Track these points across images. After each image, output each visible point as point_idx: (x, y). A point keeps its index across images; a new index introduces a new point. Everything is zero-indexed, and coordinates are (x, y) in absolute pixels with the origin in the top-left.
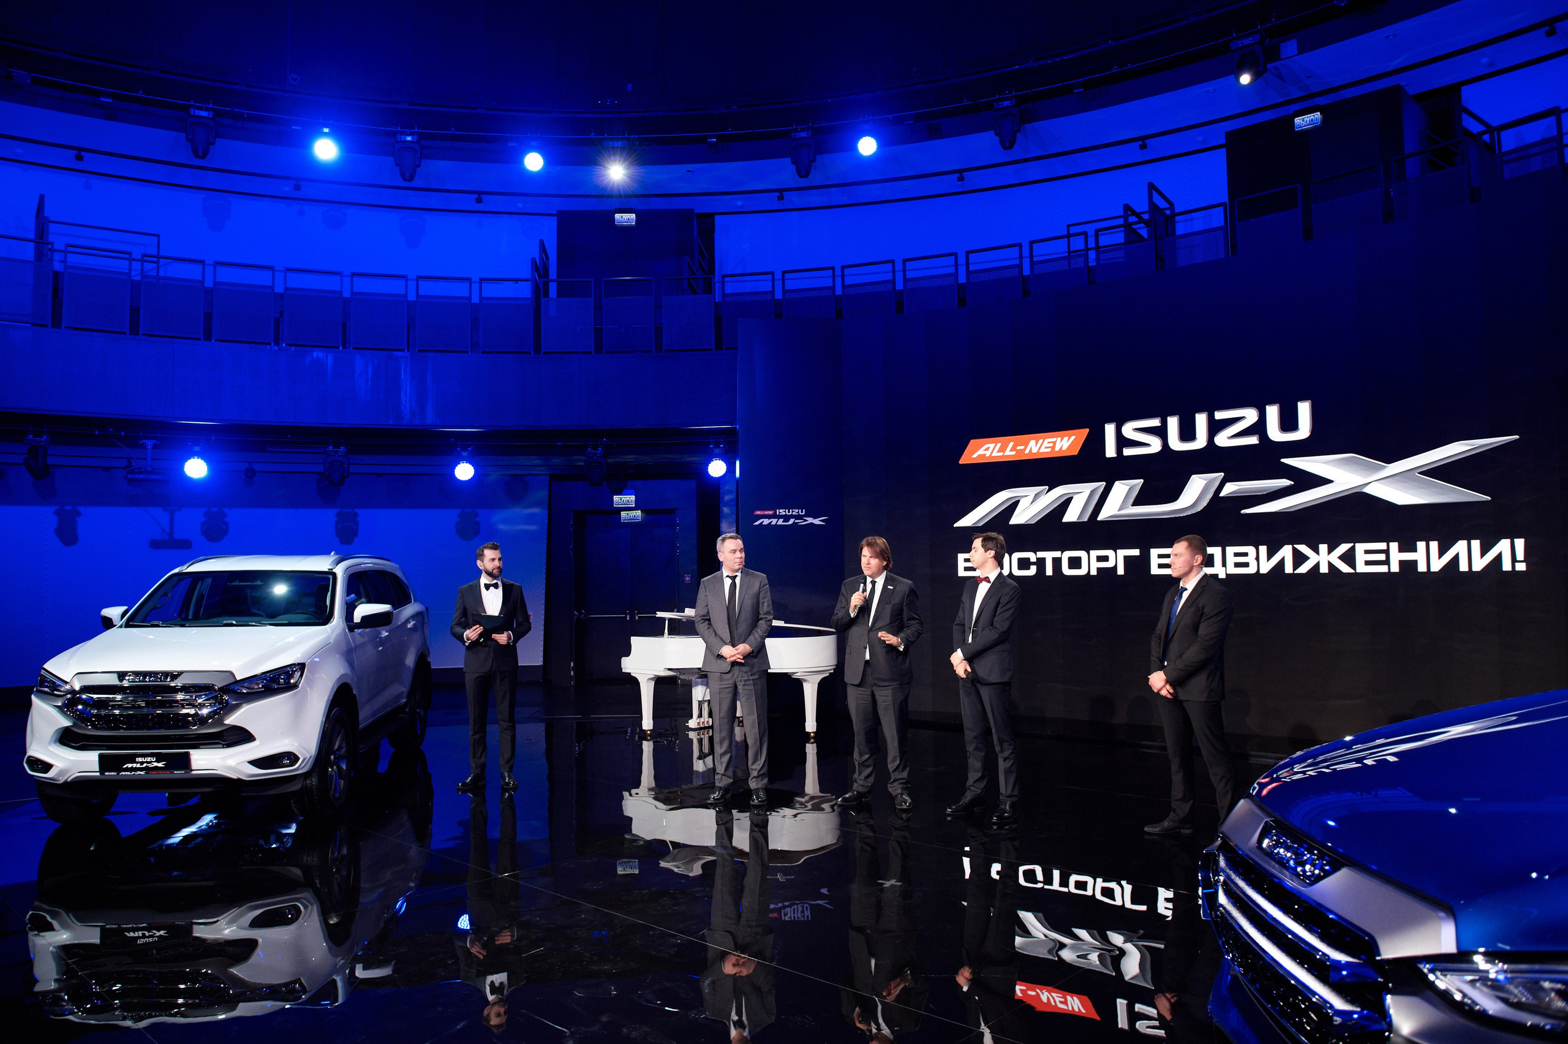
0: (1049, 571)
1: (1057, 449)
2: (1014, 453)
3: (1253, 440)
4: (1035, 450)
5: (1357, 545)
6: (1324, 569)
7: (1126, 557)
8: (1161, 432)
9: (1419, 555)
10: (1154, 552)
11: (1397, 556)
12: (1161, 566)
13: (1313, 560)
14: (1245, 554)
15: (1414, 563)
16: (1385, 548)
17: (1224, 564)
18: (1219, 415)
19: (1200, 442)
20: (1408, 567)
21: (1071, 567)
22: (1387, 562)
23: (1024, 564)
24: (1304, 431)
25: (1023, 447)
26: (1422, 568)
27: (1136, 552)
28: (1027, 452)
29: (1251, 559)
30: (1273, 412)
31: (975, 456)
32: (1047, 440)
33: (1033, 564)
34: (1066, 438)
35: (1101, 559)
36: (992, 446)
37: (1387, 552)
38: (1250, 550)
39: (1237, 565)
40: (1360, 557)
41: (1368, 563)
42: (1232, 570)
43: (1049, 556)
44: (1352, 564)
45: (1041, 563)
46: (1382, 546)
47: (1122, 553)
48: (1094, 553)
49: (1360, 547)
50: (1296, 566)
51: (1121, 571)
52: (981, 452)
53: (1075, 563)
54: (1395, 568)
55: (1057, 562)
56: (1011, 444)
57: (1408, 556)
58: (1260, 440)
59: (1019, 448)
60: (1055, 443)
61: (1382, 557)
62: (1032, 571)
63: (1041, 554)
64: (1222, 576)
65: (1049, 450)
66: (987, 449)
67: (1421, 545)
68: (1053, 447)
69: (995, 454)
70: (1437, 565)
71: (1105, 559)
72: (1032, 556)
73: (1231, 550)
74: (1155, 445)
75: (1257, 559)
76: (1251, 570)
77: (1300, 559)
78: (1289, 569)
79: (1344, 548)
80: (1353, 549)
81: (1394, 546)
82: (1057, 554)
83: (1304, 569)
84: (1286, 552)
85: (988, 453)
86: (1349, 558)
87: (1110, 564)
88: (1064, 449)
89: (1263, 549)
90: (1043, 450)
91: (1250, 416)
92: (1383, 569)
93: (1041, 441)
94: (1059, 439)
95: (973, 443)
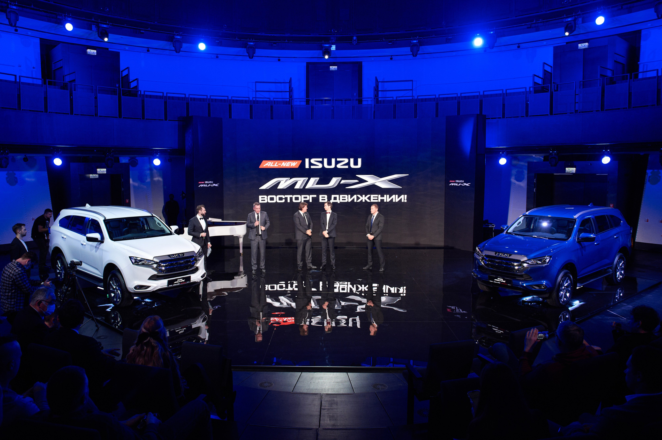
0: (289, 201)
1: (291, 165)
2: (277, 166)
3: (347, 167)
4: (284, 165)
5: (371, 195)
6: (364, 201)
7: (312, 197)
8: (322, 162)
9: (384, 198)
10: (321, 196)
11: (380, 198)
12: (322, 200)
13: (361, 198)
14: (345, 197)
15: (384, 200)
16: (378, 196)
17: (339, 199)
18: (338, 159)
19: (333, 166)
20: (382, 200)
21: (295, 200)
22: (378, 199)
23: (281, 199)
24: (359, 166)
25: (280, 164)
26: (385, 201)
27: (315, 196)
28: (282, 166)
29: (346, 198)
30: (352, 160)
31: (264, 166)
32: (288, 163)
33: (284, 199)
34: (294, 163)
35: (304, 198)
36: (270, 163)
37: (378, 197)
38: (346, 196)
39: (343, 200)
40: (372, 198)
41: (373, 199)
42: (341, 201)
43: (289, 197)
44: (370, 200)
45: (286, 199)
46: (377, 196)
47: (311, 196)
48: (303, 196)
49: (372, 196)
50: (357, 200)
51: (311, 201)
52: (267, 164)
53: (297, 199)
54: (379, 201)
55: (291, 199)
56: (277, 163)
57: (382, 198)
58: (349, 167)
59: (279, 164)
60: (291, 164)
61: (377, 198)
62: (283, 201)
63: (286, 196)
64: (339, 202)
65: (289, 166)
66: (269, 164)
67: (385, 196)
68: (290, 165)
69: (271, 165)
70: (388, 200)
71: (306, 198)
72: (283, 197)
73: (341, 196)
74: (320, 166)
75: (348, 198)
76: (346, 201)
77: (358, 198)
78: (355, 201)
79: (368, 196)
80: (370, 197)
81: (379, 196)
82: (291, 196)
83: (359, 201)
84: (355, 197)
85: (269, 165)
86: (369, 198)
87: (307, 199)
88: (294, 166)
89: (349, 196)
90: (287, 165)
91: (346, 160)
92: (377, 201)
93: (286, 163)
94: (292, 163)
95: (264, 161)
